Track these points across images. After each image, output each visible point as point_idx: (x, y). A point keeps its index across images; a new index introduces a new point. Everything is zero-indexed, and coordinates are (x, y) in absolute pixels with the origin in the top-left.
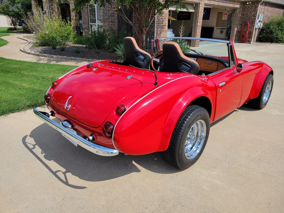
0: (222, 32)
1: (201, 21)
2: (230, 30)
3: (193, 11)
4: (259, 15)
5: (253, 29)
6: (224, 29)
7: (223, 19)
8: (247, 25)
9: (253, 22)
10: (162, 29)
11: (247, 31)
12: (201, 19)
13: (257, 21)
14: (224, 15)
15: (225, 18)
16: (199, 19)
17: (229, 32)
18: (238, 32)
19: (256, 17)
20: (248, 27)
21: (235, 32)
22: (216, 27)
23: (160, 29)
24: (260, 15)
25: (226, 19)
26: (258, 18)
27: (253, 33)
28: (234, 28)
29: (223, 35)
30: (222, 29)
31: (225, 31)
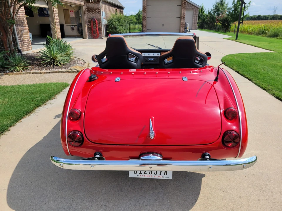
0: (73, 29)
1: (58, 18)
2: (80, 27)
3: (46, 6)
4: (102, 12)
5: (101, 26)
6: (74, 26)
7: (71, 16)
8: (95, 21)
9: (100, 19)
10: (21, 27)
11: (96, 28)
12: (57, 15)
13: (102, 18)
14: (71, 11)
15: (72, 15)
16: (55, 16)
17: (80, 29)
18: (89, 28)
19: (100, 14)
20: (97, 24)
21: (87, 28)
22: (65, 24)
23: (20, 27)
24: (103, 12)
25: (74, 16)
26: (103, 16)
27: (102, 29)
28: (85, 25)
29: (75, 32)
30: (72, 26)
31: (76, 28)
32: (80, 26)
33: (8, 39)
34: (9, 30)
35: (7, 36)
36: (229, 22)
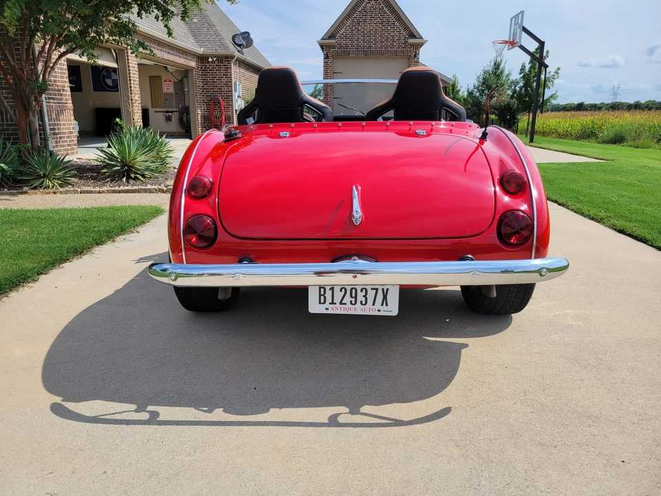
0: (168, 119)
1: (137, 91)
2: (185, 115)
3: (114, 65)
4: (235, 83)
5: (232, 112)
6: (172, 112)
7: (165, 90)
8: (219, 103)
9: (229, 98)
10: (58, 103)
11: (221, 116)
12: (137, 84)
13: (235, 95)
14: (165, 81)
15: (168, 88)
16: (132, 86)
17: (185, 118)
18: (204, 118)
19: (231, 87)
20: (223, 108)
21: (199, 117)
22: (152, 107)
23: (54, 103)
24: (238, 83)
25: (171, 90)
26: (236, 91)
27: (233, 119)
28: (195, 110)
29: (174, 126)
30: (167, 112)
31: (175, 117)
32: (185, 112)
33: (30, 124)
34: (34, 103)
35: (28, 116)
36: (514, 112)
